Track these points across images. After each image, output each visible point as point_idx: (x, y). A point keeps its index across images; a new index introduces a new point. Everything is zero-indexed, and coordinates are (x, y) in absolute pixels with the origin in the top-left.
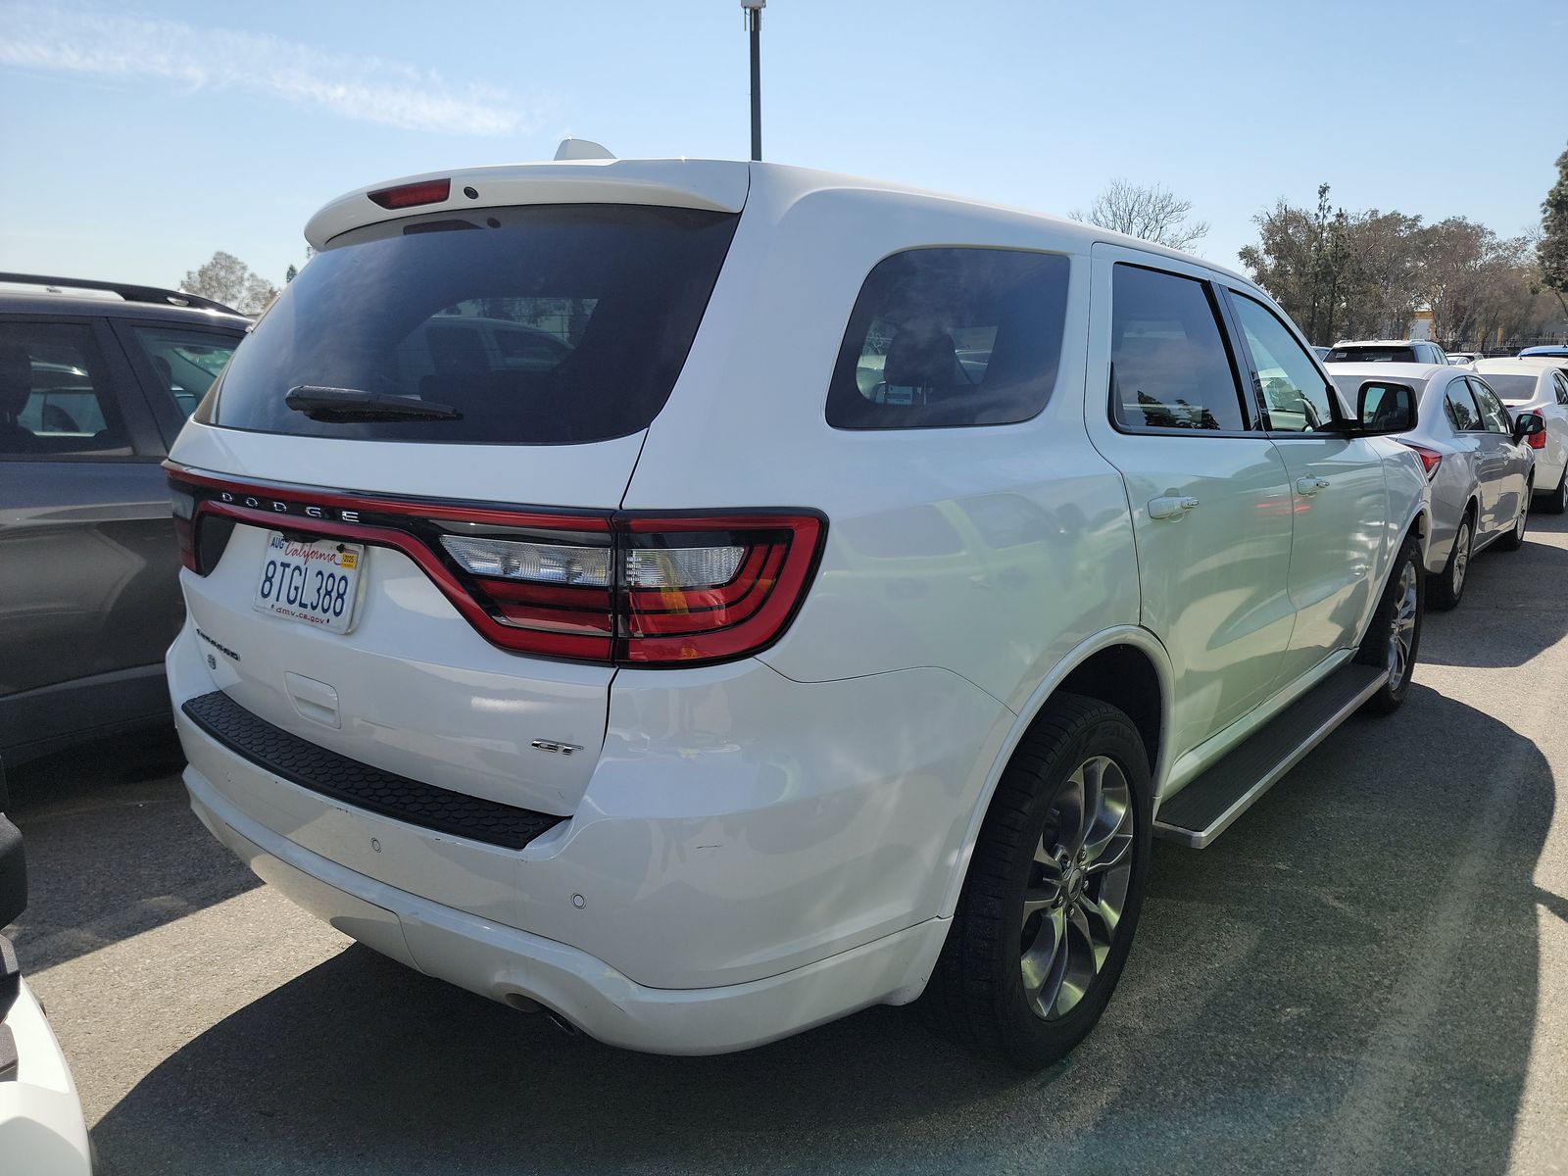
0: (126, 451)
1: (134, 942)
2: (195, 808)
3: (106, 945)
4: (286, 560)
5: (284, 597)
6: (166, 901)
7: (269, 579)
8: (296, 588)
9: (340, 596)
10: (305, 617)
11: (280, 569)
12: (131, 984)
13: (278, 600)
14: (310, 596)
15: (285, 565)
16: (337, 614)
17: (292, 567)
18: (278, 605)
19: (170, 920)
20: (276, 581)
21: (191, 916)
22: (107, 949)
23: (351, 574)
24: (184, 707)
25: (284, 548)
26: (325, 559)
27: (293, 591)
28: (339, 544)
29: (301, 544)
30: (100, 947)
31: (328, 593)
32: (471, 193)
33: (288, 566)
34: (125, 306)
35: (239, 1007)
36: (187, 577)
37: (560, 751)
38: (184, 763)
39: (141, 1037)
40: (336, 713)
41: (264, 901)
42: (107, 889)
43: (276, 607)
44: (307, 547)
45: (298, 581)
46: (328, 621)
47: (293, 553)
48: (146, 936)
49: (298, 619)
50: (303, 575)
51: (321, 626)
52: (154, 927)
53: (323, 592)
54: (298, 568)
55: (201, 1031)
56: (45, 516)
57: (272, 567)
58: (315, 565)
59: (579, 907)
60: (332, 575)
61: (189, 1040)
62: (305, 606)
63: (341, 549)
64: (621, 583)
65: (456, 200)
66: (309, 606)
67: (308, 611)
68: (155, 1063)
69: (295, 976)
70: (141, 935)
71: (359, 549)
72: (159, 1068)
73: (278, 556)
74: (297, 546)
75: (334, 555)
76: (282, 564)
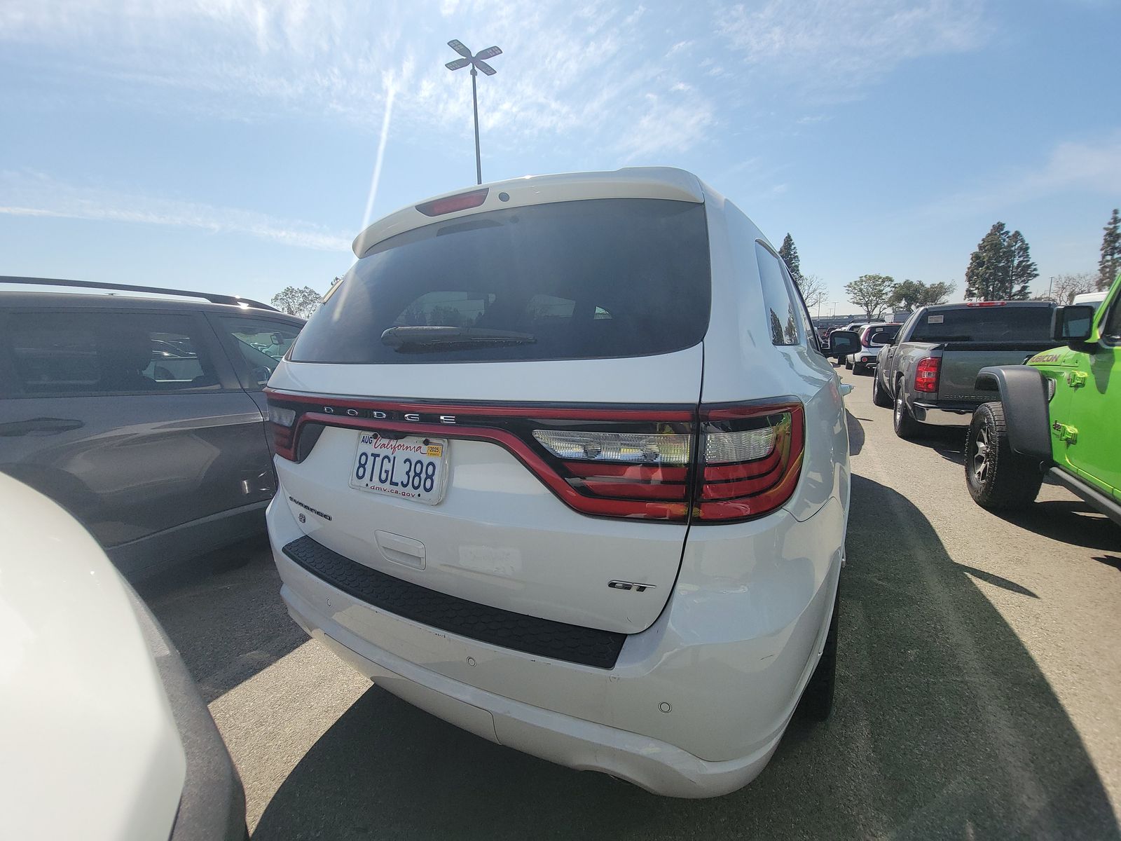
0: (217, 387)
1: (240, 689)
2: (291, 613)
3: (221, 695)
4: (376, 451)
5: (376, 478)
6: (255, 655)
7: (362, 466)
8: (387, 472)
9: (430, 477)
10: (397, 492)
11: (371, 459)
12: (243, 725)
13: (371, 480)
14: (400, 476)
15: (375, 456)
16: (428, 490)
17: (382, 457)
18: (371, 484)
19: (261, 670)
20: (369, 467)
21: (274, 664)
22: (222, 698)
23: (437, 462)
24: (284, 550)
25: (374, 443)
26: (410, 450)
27: (384, 474)
28: (424, 439)
29: (388, 440)
30: (217, 697)
31: (417, 475)
32: (504, 197)
33: (378, 456)
34: (212, 306)
35: (320, 734)
36: (280, 462)
37: (634, 589)
38: (281, 583)
39: (257, 771)
40: (423, 560)
41: (318, 648)
42: (216, 650)
43: (370, 486)
44: (393, 443)
45: (388, 466)
46: (419, 495)
47: (383, 447)
48: (247, 683)
49: (390, 494)
50: (392, 462)
51: (412, 499)
52: (251, 676)
53: (412, 474)
54: (386, 457)
55: (299, 759)
56: (165, 427)
57: (364, 457)
58: (401, 455)
59: (665, 712)
60: (420, 462)
61: (292, 768)
62: (396, 484)
63: (426, 443)
64: (700, 460)
65: (492, 203)
66: (400, 484)
67: (400, 488)
68: (272, 794)
69: (351, 704)
70: (244, 683)
71: (444, 442)
72: (274, 798)
73: (369, 449)
74: (385, 441)
75: (420, 447)
76: (372, 455)
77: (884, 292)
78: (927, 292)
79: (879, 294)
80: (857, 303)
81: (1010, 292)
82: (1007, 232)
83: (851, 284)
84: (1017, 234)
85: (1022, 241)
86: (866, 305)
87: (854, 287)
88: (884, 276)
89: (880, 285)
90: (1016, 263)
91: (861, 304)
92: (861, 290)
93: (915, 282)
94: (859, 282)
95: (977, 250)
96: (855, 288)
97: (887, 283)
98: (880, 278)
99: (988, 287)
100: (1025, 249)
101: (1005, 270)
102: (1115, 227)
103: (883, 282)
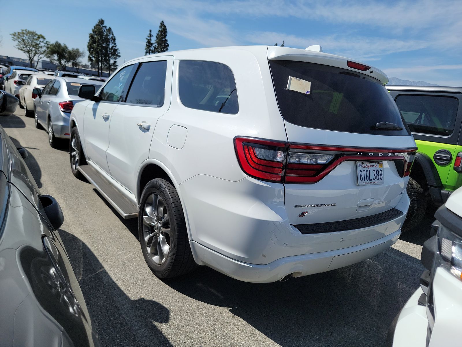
4: (364, 169)
5: (366, 179)
8: (368, 176)
9: (381, 175)
10: (372, 183)
11: (363, 173)
14: (372, 177)
15: (364, 171)
16: (381, 179)
17: (366, 171)
18: (365, 182)
20: (363, 176)
23: (382, 169)
25: (362, 166)
26: (374, 167)
27: (367, 177)
29: (366, 164)
31: (378, 175)
33: (365, 171)
40: (371, 206)
44: (368, 165)
45: (368, 174)
46: (379, 182)
47: (365, 167)
49: (370, 184)
50: (369, 172)
51: (377, 184)
53: (376, 175)
58: (371, 169)
60: (377, 170)
62: (371, 180)
63: (378, 163)
65: (367, 72)
67: (373, 181)
71: (383, 162)
73: (362, 168)
75: (377, 165)
76: (363, 171)
77: (40, 46)
78: (70, 53)
79: (36, 46)
80: (21, 50)
81: (109, 63)
82: (106, 27)
83: (15, 33)
84: (110, 29)
85: (113, 34)
86: (28, 52)
87: (17, 36)
88: (39, 33)
89: (36, 39)
90: (111, 46)
91: (24, 51)
92: (23, 40)
93: (62, 44)
94: (21, 33)
95: (92, 32)
96: (18, 38)
97: (41, 40)
98: (36, 34)
99: (99, 57)
100: (114, 39)
101: (106, 48)
102: (150, 39)
103: (39, 38)
